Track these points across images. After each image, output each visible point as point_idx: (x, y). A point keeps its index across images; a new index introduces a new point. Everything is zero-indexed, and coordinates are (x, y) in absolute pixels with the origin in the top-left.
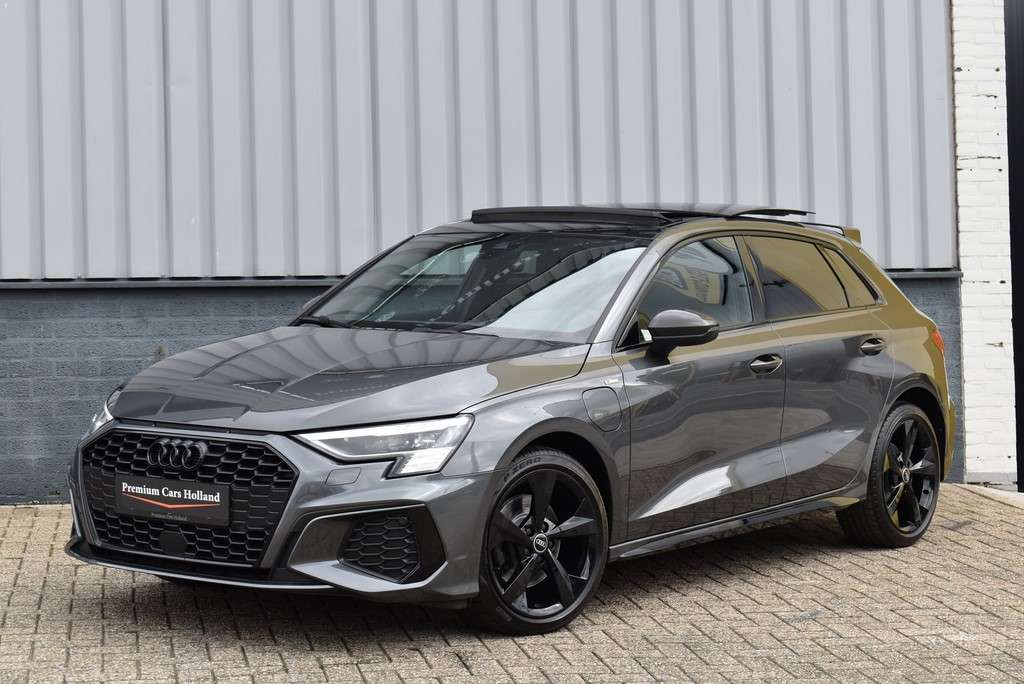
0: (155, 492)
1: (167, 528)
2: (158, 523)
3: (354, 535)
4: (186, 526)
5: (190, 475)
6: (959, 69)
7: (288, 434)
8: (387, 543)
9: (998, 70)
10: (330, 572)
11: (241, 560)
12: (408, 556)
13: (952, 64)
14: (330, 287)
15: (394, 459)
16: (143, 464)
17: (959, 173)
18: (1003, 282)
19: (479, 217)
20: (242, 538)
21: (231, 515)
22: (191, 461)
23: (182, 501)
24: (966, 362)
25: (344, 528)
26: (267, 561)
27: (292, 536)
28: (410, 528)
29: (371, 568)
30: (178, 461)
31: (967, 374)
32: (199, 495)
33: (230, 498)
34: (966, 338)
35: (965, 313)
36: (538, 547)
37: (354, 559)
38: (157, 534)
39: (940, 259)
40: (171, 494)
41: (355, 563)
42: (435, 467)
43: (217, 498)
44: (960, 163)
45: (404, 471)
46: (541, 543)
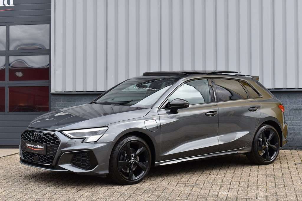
0: (32, 146)
1: (35, 155)
2: (33, 154)
3: (75, 157)
4: (39, 155)
5: (39, 141)
7: (60, 131)
8: (82, 160)
10: (68, 167)
11: (48, 163)
12: (88, 163)
15: (85, 138)
16: (30, 138)
20: (48, 158)
21: (47, 152)
22: (39, 138)
23: (37, 148)
25: (72, 155)
26: (54, 164)
27: (59, 157)
28: (88, 156)
29: (78, 166)
30: (36, 138)
32: (40, 147)
33: (46, 147)
36: (132, 162)
37: (75, 164)
38: (33, 156)
40: (35, 146)
41: (75, 165)
42: (96, 140)
43: (43, 148)
45: (87, 141)
46: (133, 161)
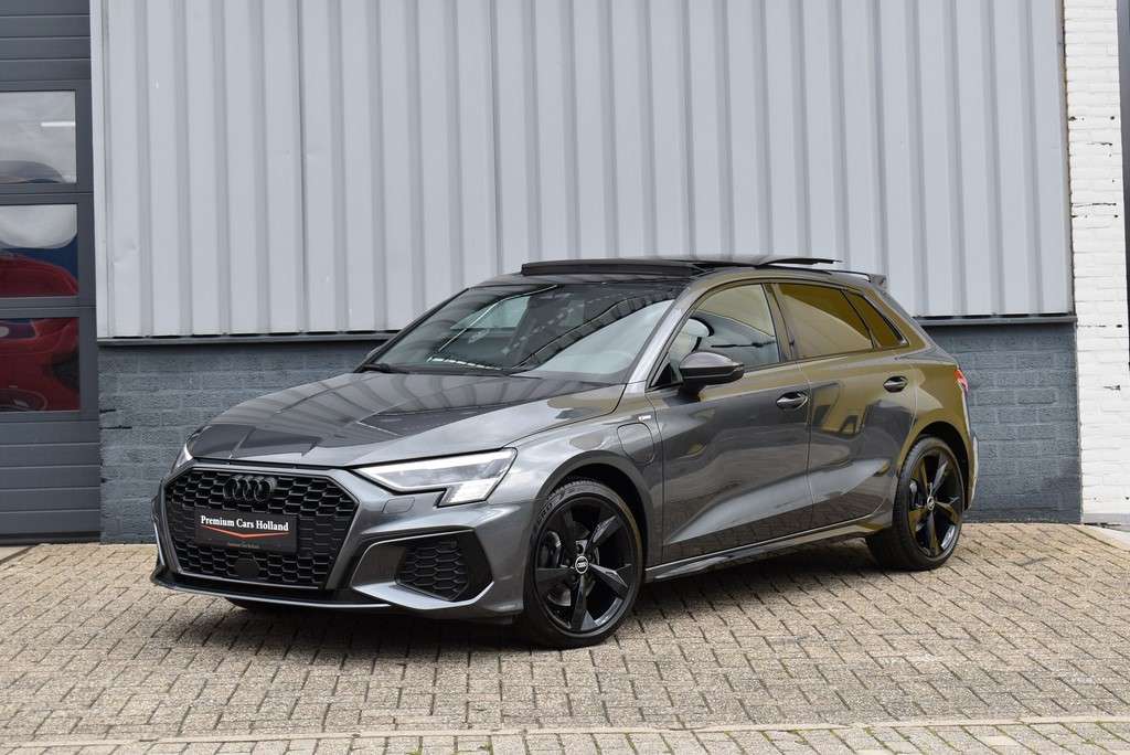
0: (231, 523)
1: (242, 556)
2: (234, 551)
3: (409, 558)
4: (258, 553)
5: (262, 507)
6: (1073, 118)
7: (350, 469)
8: (439, 565)
9: (1113, 118)
10: (386, 593)
11: (308, 582)
12: (458, 577)
13: (1067, 114)
14: (386, 340)
15: (445, 489)
16: (220, 498)
17: (1073, 219)
18: (1120, 326)
19: (528, 270)
20: (308, 563)
21: (299, 542)
22: (262, 494)
23: (255, 530)
24: (1082, 405)
25: (399, 554)
26: (332, 583)
27: (354, 560)
28: (459, 551)
29: (421, 588)
30: (250, 495)
31: (1083, 417)
32: (270, 526)
33: (297, 526)
34: (1081, 382)
35: (1080, 357)
36: (581, 569)
37: (408, 580)
38: (232, 561)
39: (1054, 304)
40: (244, 525)
41: (411, 584)
42: (482, 496)
43: (286, 528)
44: (1075, 211)
45: (453, 500)
46: (582, 565)
